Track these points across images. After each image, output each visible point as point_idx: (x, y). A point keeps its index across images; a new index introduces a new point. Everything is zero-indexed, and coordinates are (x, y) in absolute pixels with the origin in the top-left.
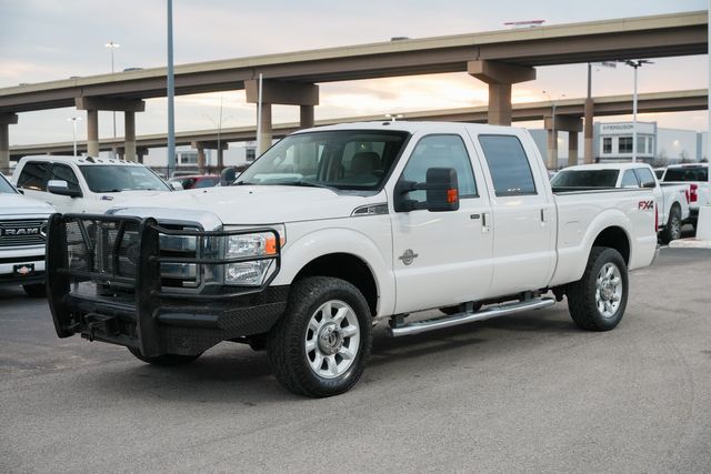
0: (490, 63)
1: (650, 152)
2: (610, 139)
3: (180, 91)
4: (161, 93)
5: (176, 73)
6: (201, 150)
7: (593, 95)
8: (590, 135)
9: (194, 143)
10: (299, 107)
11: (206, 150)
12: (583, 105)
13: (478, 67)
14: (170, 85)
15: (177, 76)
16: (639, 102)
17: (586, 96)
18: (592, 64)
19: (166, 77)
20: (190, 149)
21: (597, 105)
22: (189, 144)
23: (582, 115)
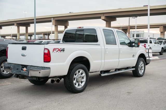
0: (106, 17)
1: (143, 37)
2: (134, 34)
3: (37, 22)
4: (33, 23)
5: (36, 18)
6: (44, 36)
7: (130, 25)
8: (129, 33)
9: (42, 34)
10: (64, 26)
11: (45, 36)
12: (128, 27)
13: (103, 18)
14: (35, 21)
15: (36, 19)
16: (137, 26)
17: (128, 25)
18: (130, 17)
19: (34, 19)
20: (42, 35)
21: (131, 27)
22: (41, 34)
23: (128, 29)
